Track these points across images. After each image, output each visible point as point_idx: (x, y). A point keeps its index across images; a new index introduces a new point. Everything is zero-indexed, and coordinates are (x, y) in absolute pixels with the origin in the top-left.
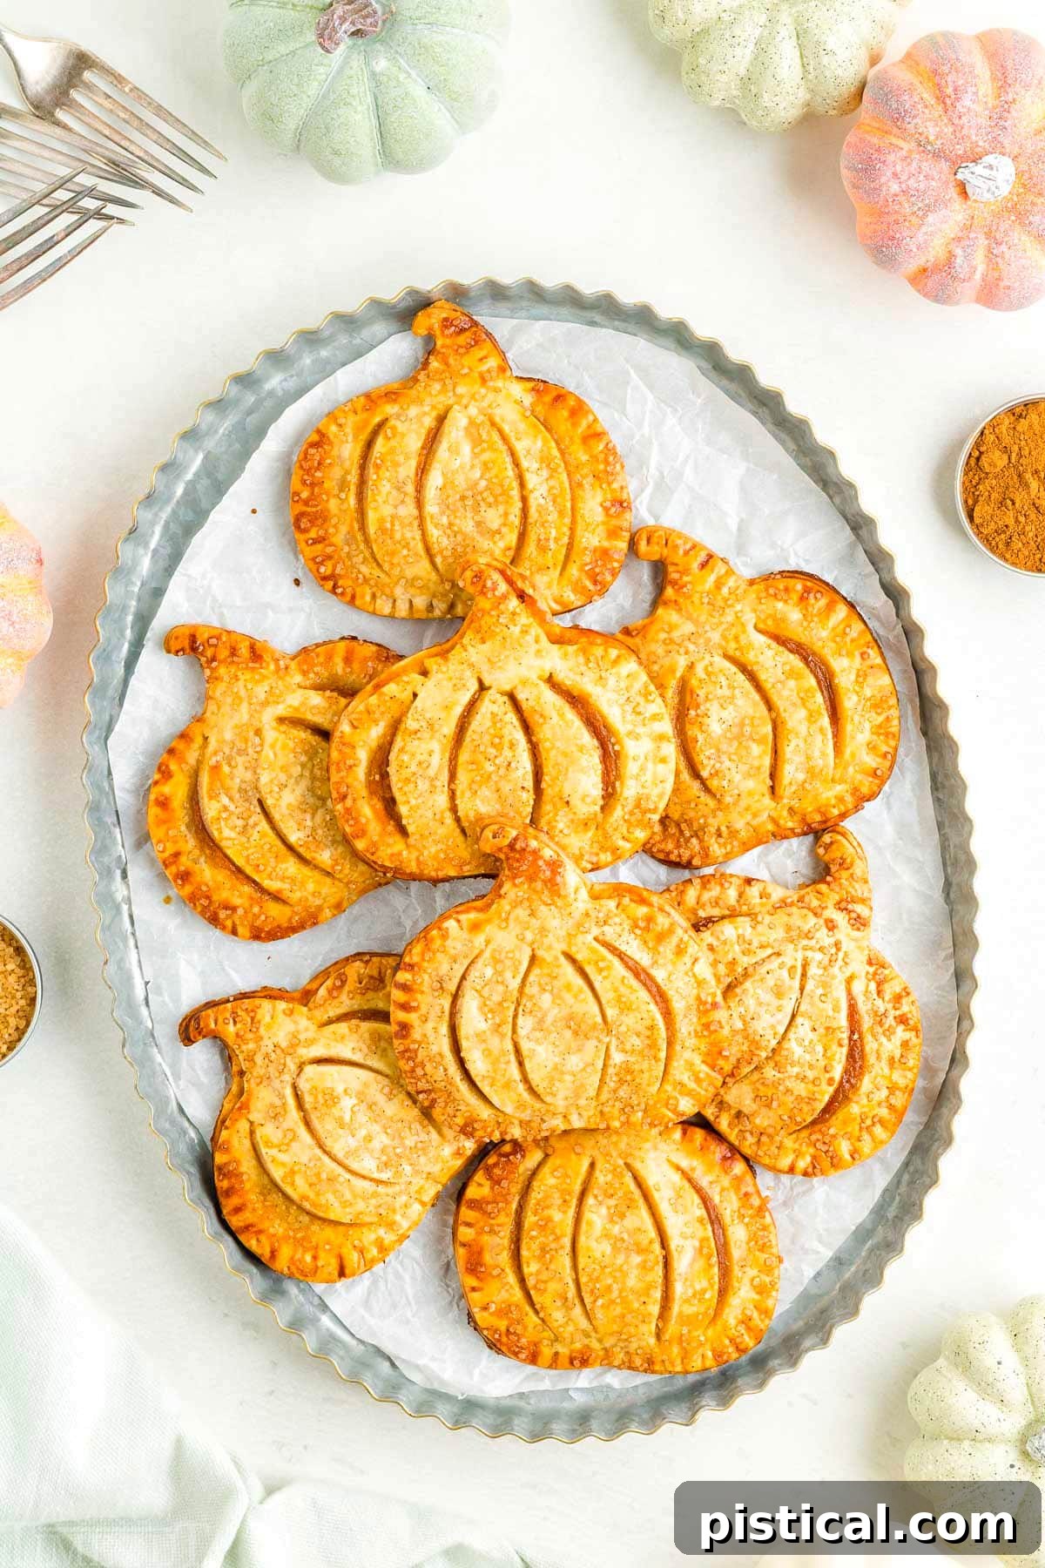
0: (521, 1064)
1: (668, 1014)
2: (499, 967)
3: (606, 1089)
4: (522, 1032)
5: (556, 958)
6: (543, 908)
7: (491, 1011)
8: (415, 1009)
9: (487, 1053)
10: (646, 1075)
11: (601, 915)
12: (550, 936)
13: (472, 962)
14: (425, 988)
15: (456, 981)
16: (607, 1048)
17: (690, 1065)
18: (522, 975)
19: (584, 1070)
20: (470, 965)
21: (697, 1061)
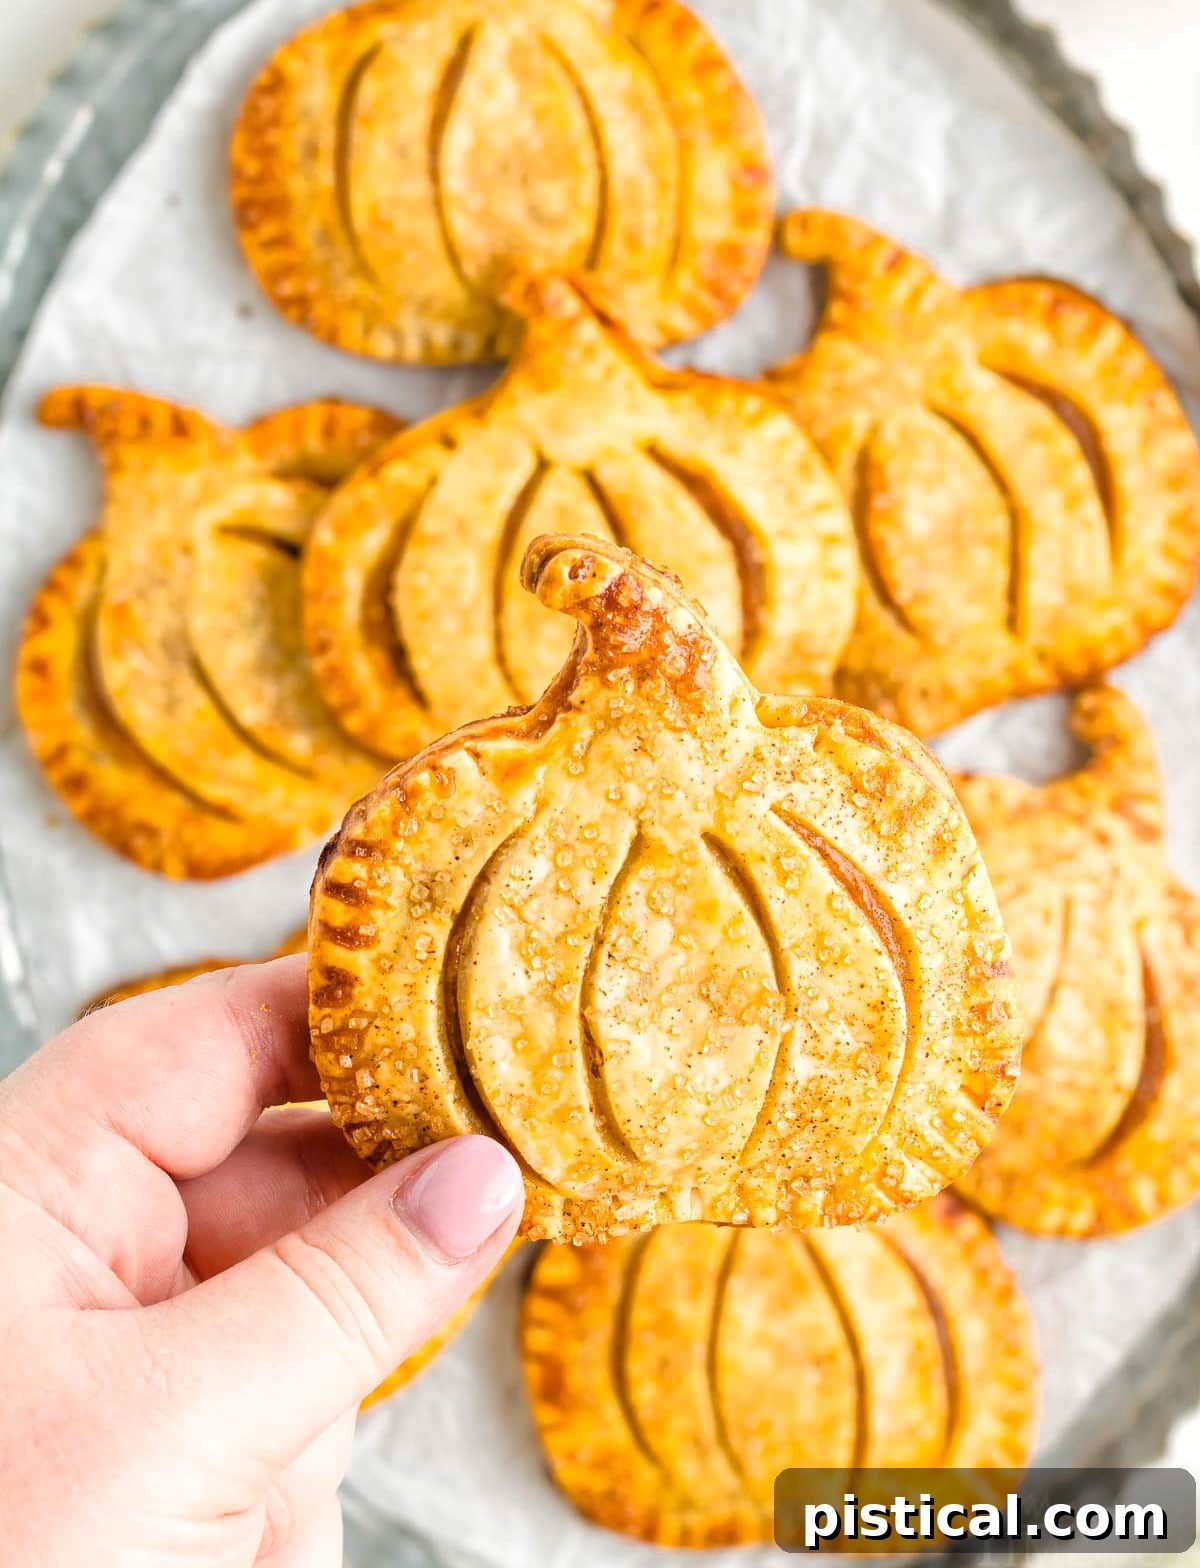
0: (595, 1071)
1: (908, 980)
2: (566, 859)
3: (768, 1135)
4: (601, 1002)
5: (691, 847)
6: (667, 737)
7: (542, 953)
8: (368, 942)
9: (524, 1046)
10: (852, 1111)
11: (785, 760)
12: (679, 796)
13: (504, 845)
14: (395, 899)
15: (466, 885)
16: (783, 1048)
17: (937, 1094)
18: (611, 879)
19: (729, 1091)
20: (496, 853)
21: (953, 1086)
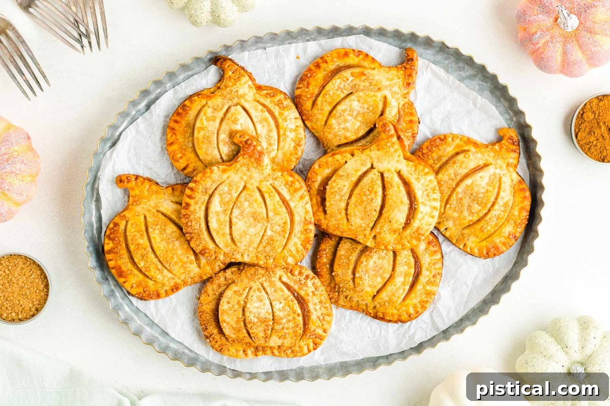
0: (231, 227)
1: (292, 221)
2: (231, 188)
3: (261, 245)
4: (234, 215)
5: (254, 188)
6: (253, 169)
7: (224, 204)
8: (194, 198)
9: (218, 221)
10: (278, 243)
11: (275, 176)
12: (253, 180)
13: (220, 184)
14: (200, 191)
15: (212, 190)
16: (266, 228)
17: (296, 244)
18: (239, 192)
19: (255, 234)
20: (219, 185)
21: (299, 243)
